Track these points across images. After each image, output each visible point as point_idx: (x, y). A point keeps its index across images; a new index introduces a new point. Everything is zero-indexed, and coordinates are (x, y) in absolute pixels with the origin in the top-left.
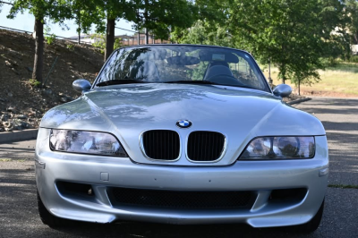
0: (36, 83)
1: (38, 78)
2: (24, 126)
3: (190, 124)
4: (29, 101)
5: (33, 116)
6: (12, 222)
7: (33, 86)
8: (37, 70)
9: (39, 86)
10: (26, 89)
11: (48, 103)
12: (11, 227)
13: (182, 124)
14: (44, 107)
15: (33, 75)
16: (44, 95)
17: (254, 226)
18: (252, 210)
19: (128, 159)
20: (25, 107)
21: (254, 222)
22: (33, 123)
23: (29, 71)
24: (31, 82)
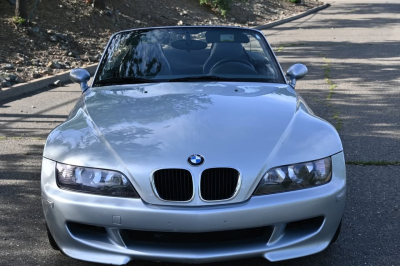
0: (21, 20)
1: (22, 14)
2: (13, 81)
3: (202, 159)
4: (15, 44)
5: (21, 64)
6: (21, 248)
7: (17, 24)
8: (20, 6)
9: (24, 24)
10: (9, 28)
11: (36, 44)
12: (21, 256)
13: (194, 161)
14: (32, 50)
15: (17, 11)
16: (30, 34)
17: (272, 260)
18: (268, 244)
19: (139, 200)
20: (11, 52)
21: (271, 256)
22: (22, 74)
23: (11, 4)
24: (14, 19)
